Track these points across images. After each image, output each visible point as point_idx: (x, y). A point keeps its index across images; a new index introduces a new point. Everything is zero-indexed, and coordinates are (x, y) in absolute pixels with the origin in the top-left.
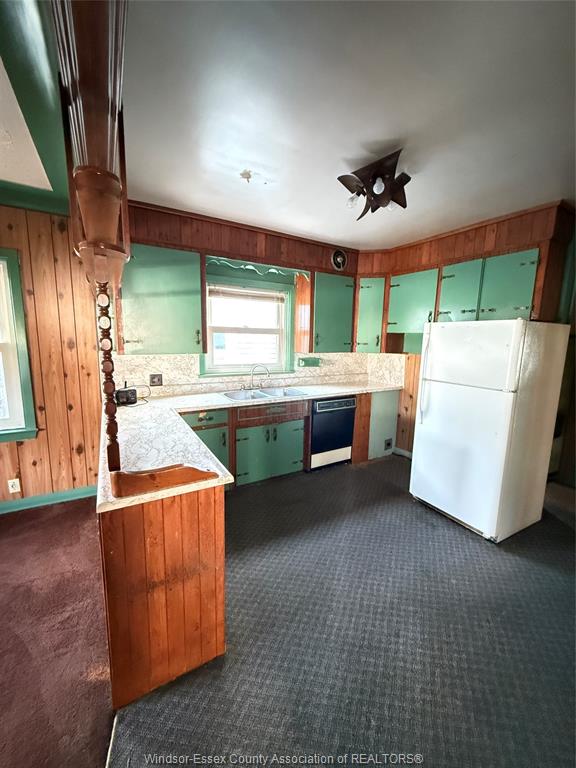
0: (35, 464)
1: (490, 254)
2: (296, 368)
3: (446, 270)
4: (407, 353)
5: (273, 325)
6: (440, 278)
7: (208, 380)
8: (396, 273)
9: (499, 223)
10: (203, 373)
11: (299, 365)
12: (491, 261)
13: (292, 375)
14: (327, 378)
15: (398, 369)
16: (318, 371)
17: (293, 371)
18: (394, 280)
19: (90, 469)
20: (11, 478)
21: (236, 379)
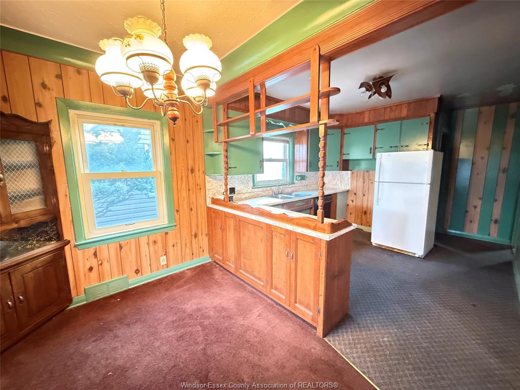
0: (174, 246)
1: (404, 118)
2: (295, 181)
3: (380, 126)
4: (351, 170)
5: (281, 157)
6: (376, 130)
7: (256, 190)
8: (347, 127)
9: (409, 104)
10: (254, 186)
11: (296, 180)
12: (404, 122)
13: (293, 185)
14: (309, 186)
15: (346, 179)
16: (304, 183)
17: (294, 183)
18: (346, 130)
19: (201, 247)
20: (162, 256)
21: (269, 188)
